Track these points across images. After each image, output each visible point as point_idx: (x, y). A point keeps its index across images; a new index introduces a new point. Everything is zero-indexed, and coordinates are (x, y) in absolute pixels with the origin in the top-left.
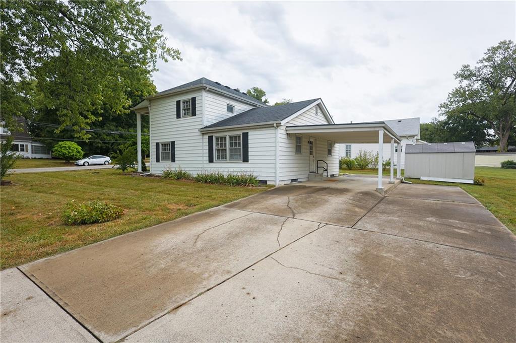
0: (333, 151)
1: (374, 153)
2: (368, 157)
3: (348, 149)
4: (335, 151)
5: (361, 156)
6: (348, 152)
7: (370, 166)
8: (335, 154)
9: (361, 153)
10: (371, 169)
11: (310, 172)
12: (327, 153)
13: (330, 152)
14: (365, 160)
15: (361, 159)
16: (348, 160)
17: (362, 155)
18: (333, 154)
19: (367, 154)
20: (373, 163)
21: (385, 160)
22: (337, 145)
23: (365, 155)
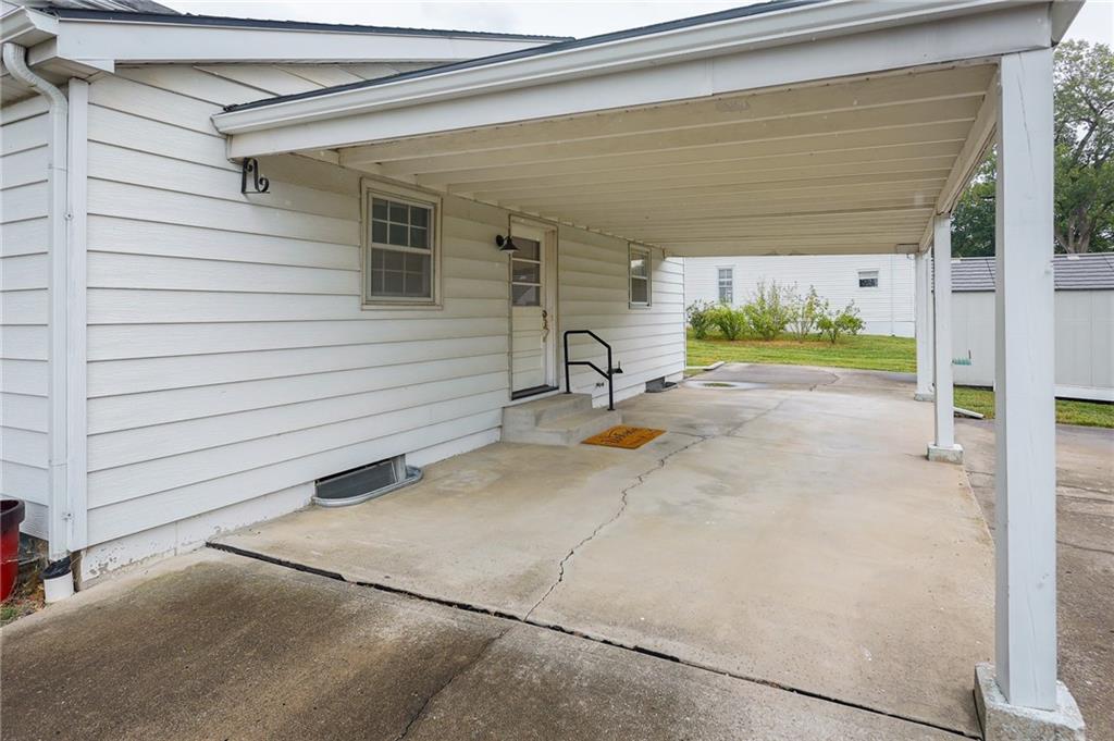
0: (655, 286)
1: (804, 292)
2: (783, 302)
3: (726, 280)
4: (666, 288)
5: (763, 300)
6: (725, 290)
7: (790, 328)
8: (664, 298)
9: (761, 290)
10: (794, 338)
11: (516, 396)
12: (625, 293)
13: (640, 290)
14: (774, 312)
15: (762, 308)
16: (724, 310)
17: (766, 297)
18: (655, 297)
19: (782, 294)
20: (799, 319)
21: (834, 311)
22: (673, 265)
23: (775, 296)
